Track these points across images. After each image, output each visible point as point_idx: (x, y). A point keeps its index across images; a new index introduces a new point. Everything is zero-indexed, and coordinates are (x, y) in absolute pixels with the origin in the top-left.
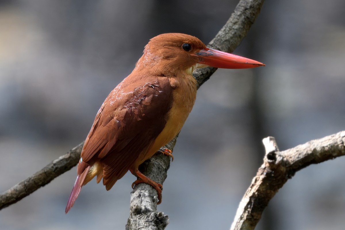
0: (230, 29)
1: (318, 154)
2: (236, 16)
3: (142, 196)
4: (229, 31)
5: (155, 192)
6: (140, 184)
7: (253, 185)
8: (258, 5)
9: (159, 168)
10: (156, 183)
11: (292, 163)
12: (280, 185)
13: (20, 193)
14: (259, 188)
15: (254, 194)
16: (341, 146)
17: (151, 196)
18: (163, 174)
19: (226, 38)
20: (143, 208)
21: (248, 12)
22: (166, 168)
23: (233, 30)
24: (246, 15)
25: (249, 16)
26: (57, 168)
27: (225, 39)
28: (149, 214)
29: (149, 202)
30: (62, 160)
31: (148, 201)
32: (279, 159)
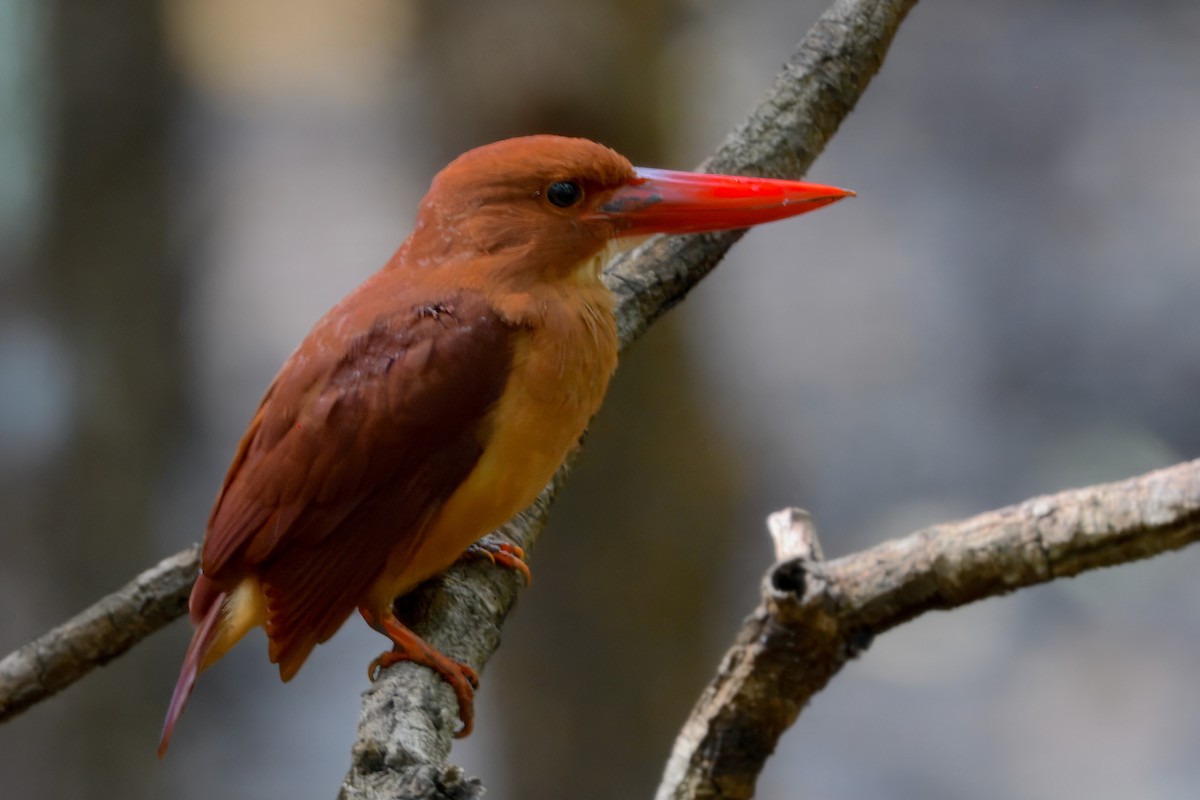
0: (767, 128)
1: (952, 576)
2: (789, 81)
3: (396, 708)
4: (761, 133)
5: (449, 694)
6: (396, 665)
7: (723, 679)
8: (869, 44)
9: (472, 610)
10: (453, 662)
11: (858, 605)
12: (818, 682)
13: (20, 687)
14: (743, 688)
15: (725, 708)
16: (1033, 551)
17: (430, 710)
18: (487, 632)
19: (750, 156)
20: (392, 749)
21: (834, 70)
22: (502, 612)
23: (776, 131)
24: (826, 80)
25: (837, 84)
26: (149, 601)
27: (746, 160)
28: (410, 770)
29: (420, 730)
30: (168, 574)
31: (415, 724)
32: (814, 588)
